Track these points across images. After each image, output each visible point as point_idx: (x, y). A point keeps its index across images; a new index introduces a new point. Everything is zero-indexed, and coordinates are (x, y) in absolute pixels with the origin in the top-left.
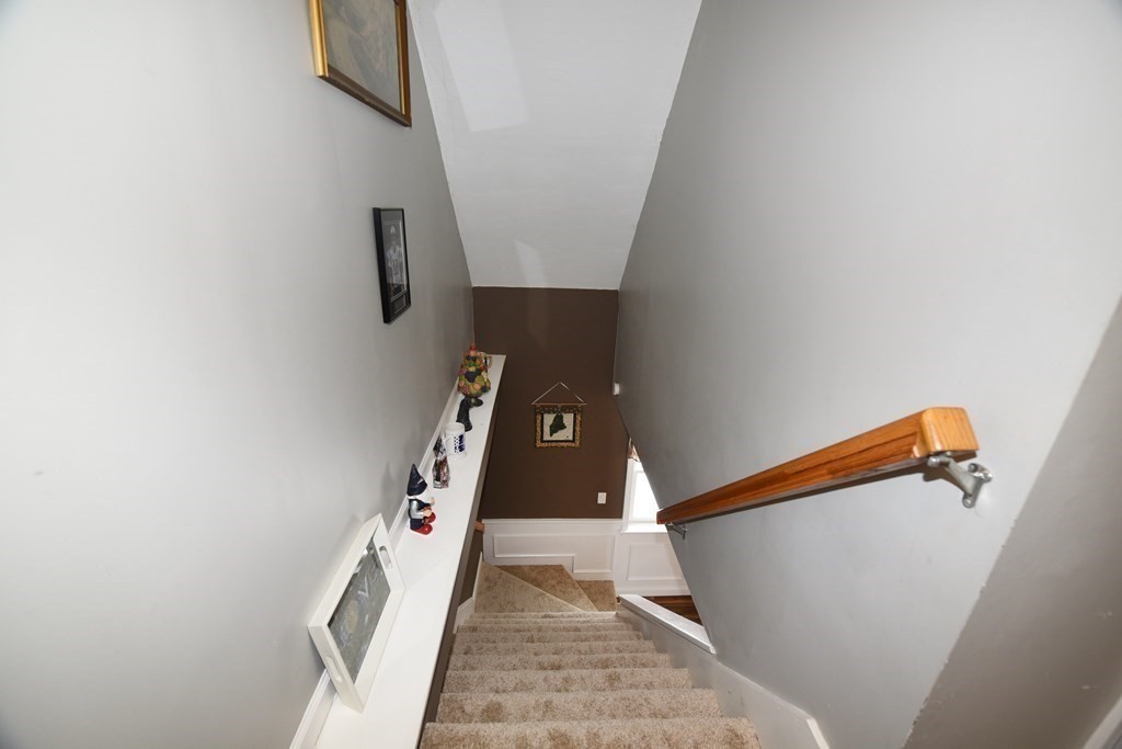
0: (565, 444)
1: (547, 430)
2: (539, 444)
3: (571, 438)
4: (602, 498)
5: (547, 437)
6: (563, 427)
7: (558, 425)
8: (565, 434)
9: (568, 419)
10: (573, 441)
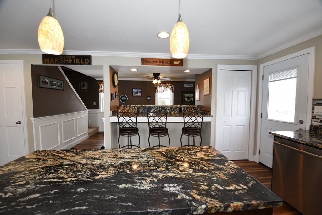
0: (85, 90)
1: (81, 87)
2: (80, 90)
3: (86, 89)
4: (95, 104)
5: (81, 88)
6: (85, 86)
7: (84, 86)
8: (85, 88)
9: (86, 84)
10: (87, 89)
